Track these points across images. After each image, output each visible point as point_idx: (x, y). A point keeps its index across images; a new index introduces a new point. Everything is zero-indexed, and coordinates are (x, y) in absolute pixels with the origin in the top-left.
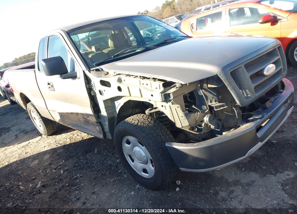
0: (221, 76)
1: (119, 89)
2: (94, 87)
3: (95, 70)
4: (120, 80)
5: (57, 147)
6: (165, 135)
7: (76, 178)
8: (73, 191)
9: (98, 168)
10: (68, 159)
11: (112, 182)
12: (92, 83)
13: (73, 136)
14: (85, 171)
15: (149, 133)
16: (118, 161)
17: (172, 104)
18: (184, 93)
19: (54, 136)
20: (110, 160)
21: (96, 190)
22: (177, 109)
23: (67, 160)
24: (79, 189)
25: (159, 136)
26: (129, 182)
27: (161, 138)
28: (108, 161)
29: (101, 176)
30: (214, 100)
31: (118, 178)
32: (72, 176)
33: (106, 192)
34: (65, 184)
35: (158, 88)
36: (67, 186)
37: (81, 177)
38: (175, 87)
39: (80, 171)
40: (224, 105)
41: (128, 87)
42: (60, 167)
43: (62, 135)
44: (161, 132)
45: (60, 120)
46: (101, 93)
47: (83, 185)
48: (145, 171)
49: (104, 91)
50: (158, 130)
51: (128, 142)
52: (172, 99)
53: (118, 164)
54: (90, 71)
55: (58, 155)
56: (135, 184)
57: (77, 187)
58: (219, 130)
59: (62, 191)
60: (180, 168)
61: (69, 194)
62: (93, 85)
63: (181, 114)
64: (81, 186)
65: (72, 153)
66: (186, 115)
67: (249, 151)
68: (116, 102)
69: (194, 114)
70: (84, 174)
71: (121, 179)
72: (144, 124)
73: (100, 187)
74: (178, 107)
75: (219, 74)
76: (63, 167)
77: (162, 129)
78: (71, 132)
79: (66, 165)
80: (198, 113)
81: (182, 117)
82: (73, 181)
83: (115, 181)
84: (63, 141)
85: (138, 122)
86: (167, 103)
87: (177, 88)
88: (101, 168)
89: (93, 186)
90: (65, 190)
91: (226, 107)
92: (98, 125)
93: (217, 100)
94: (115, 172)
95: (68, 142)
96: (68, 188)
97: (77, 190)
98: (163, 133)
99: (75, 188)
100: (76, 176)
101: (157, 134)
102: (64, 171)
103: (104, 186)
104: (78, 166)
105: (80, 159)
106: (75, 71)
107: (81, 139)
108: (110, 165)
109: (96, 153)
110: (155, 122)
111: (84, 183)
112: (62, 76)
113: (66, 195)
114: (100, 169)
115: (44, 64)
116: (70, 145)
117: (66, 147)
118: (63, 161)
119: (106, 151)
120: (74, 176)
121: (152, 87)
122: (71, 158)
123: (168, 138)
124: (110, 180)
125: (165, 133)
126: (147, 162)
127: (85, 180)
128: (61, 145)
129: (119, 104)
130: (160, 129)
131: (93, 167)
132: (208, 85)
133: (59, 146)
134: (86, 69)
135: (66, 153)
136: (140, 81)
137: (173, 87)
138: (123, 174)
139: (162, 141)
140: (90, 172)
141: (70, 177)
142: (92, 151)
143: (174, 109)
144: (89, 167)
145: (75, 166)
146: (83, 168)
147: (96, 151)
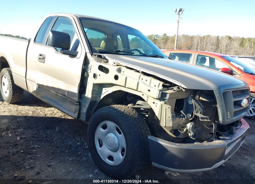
0: (216, 93)
1: (116, 78)
2: (90, 70)
3: (97, 56)
4: (119, 70)
5: (18, 115)
6: (145, 129)
7: (33, 148)
8: (28, 159)
9: (57, 144)
10: (28, 129)
11: (70, 160)
12: (90, 65)
13: (37, 111)
14: (43, 144)
15: (133, 123)
16: (78, 144)
17: (165, 104)
18: (178, 97)
19: (16, 105)
20: (70, 141)
21: (52, 164)
22: (167, 109)
23: (26, 130)
24: (34, 159)
25: (141, 129)
26: (88, 165)
27: (142, 131)
28: (68, 141)
29: (59, 152)
30: (200, 112)
31: (77, 159)
32: (29, 145)
33: (63, 168)
34: (20, 150)
35: (157, 86)
36: (22, 153)
37: (38, 148)
38: (173, 90)
39: (38, 143)
40: (208, 118)
41: (126, 78)
42: (18, 134)
43: (25, 106)
44: (143, 126)
45: (34, 92)
46: (95, 76)
47: (39, 156)
48: (111, 158)
49: (100, 75)
50: (141, 123)
51: (105, 127)
52: (168, 99)
53: (78, 146)
54: (92, 55)
55: (18, 122)
56: (93, 168)
57: (33, 157)
58: (194, 139)
59: (16, 156)
60: (152, 162)
61: (23, 160)
62: (89, 68)
63: (169, 114)
64: (37, 156)
65: (33, 124)
66: (173, 117)
67: (216, 165)
68: (104, 89)
69: (179, 118)
70: (42, 146)
71: (80, 160)
72: (130, 114)
73: (57, 162)
74: (169, 108)
75: (215, 91)
76: (20, 134)
77: (144, 123)
78: (34, 107)
79: (24, 133)
80: (183, 119)
81: (169, 117)
82: (29, 150)
83: (74, 160)
84: (26, 112)
85: (125, 111)
86: (160, 101)
87: (174, 91)
88: (61, 145)
89: (51, 159)
90: (19, 156)
91: (209, 120)
92: (77, 105)
93: (202, 112)
94: (74, 153)
95: (30, 114)
96: (23, 155)
97: (32, 159)
98: (144, 127)
99: (30, 156)
100: (33, 146)
101: (139, 126)
102: (21, 138)
103: (62, 162)
104: (37, 138)
105: (39, 132)
106: (77, 51)
107: (43, 115)
108: (70, 146)
109: (57, 131)
110: (138, 116)
111: (40, 154)
112: (62, 51)
113: (19, 161)
114: (59, 146)
115: (51, 34)
116: (32, 117)
117: (27, 118)
118: (22, 129)
119: (67, 132)
120: (30, 146)
121: (150, 84)
122: (31, 129)
123: (147, 133)
124: (68, 159)
125: (146, 128)
126: (117, 151)
127: (42, 152)
128: (22, 115)
129: (106, 91)
130: (142, 123)
131: (53, 142)
132: (200, 97)
133: (20, 115)
134: (89, 52)
135: (26, 123)
136: (140, 76)
137: (171, 89)
138: (82, 157)
139: (142, 134)
140: (48, 146)
141: (26, 146)
142: (53, 128)
143: (165, 108)
144: (48, 141)
145: (33, 137)
146: (42, 140)
147: (57, 130)
